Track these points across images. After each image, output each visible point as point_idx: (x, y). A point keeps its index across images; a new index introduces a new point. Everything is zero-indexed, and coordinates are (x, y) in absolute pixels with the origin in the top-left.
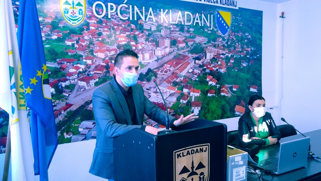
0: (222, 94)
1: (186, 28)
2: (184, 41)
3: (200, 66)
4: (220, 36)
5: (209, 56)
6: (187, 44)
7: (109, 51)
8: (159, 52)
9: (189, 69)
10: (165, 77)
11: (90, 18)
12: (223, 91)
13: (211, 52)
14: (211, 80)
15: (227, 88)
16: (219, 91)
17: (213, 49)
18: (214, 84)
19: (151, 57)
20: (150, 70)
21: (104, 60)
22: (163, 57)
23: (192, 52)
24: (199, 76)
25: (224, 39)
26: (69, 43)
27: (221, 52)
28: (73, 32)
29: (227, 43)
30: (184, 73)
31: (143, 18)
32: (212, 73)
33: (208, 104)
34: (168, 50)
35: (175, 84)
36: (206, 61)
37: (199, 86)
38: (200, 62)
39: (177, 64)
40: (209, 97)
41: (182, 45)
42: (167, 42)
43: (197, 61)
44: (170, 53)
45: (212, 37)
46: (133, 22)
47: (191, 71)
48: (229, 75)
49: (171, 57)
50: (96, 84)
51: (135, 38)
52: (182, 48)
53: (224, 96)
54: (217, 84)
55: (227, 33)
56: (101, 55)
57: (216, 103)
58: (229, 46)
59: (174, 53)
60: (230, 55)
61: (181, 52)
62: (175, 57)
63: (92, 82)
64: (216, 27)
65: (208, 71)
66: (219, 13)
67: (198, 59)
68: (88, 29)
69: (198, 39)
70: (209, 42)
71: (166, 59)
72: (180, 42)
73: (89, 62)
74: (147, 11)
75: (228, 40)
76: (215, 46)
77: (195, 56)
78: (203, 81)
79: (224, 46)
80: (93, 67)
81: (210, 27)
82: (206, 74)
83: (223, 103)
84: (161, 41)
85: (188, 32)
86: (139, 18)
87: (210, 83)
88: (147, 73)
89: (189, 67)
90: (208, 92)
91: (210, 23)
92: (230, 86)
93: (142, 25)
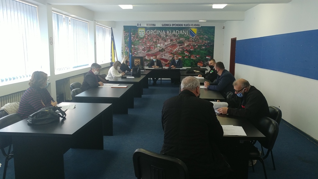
2: (175, 40)
3: (182, 48)
4: (191, 38)
5: (186, 45)
7: (151, 43)
8: (166, 43)
9: (177, 49)
10: (168, 51)
11: (146, 35)
12: (192, 57)
13: (186, 43)
15: (194, 56)
16: (190, 57)
17: (187, 42)
18: (188, 54)
19: (163, 45)
20: (162, 49)
21: (149, 46)
22: (167, 45)
24: (181, 51)
25: (193, 38)
26: (140, 41)
27: (191, 43)
28: (141, 38)
29: (194, 40)
30: (175, 50)
31: (161, 34)
32: (187, 50)
34: (169, 43)
35: (172, 53)
36: (184, 46)
37: (181, 55)
38: (182, 47)
39: (172, 47)
40: (185, 59)
41: (174, 41)
42: (169, 40)
43: (180, 46)
44: (170, 44)
45: (187, 38)
47: (178, 49)
48: (195, 51)
49: (170, 45)
50: (147, 52)
51: (158, 40)
53: (192, 59)
55: (195, 36)
56: (148, 44)
57: (188, 61)
59: (172, 44)
60: (196, 44)
61: (174, 43)
64: (189, 35)
66: (191, 29)
67: (181, 45)
68: (145, 38)
69: (181, 39)
70: (186, 40)
71: (168, 45)
73: (145, 46)
74: (162, 31)
76: (188, 41)
77: (179, 44)
78: (182, 53)
80: (146, 47)
81: (187, 35)
82: (184, 51)
83: (192, 61)
84: (167, 40)
85: (177, 37)
87: (186, 54)
90: (185, 57)
91: (187, 33)
92: (195, 55)
93: (161, 36)
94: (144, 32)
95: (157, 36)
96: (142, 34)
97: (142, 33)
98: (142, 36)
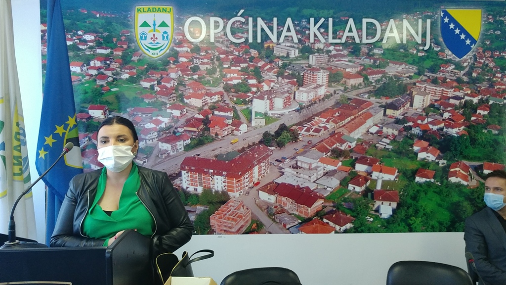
0: (453, 180)
1: (365, 50)
2: (359, 74)
3: (398, 121)
4: (449, 62)
5: (420, 102)
6: (366, 78)
7: (210, 95)
8: (304, 96)
9: (371, 125)
10: (315, 141)
11: (180, 44)
12: (455, 174)
13: (424, 94)
14: (424, 150)
15: (466, 168)
16: (446, 172)
17: (430, 87)
18: (431, 158)
19: (286, 105)
20: (283, 128)
21: (200, 110)
22: (312, 103)
23: (378, 93)
24: (394, 140)
25: (459, 67)
26: (146, 85)
27: (451, 93)
28: (152, 67)
29: (469, 74)
30: (358, 134)
31: (274, 38)
32: (426, 135)
33: (414, 198)
34: (322, 92)
35: (338, 154)
36: (411, 112)
37: (395, 160)
38: (398, 114)
39: (342, 117)
40: (420, 185)
41: (353, 82)
42: (322, 77)
43: (389, 112)
44: (327, 97)
45: (428, 63)
46: (254, 46)
47: (374, 130)
48: (473, 141)
49: (330, 103)
50: (187, 148)
51: (257, 74)
52: (354, 88)
53: (458, 185)
54: (439, 158)
55: (470, 54)
56: (197, 103)
57: (437, 198)
58: (473, 82)
59: (337, 97)
60: (475, 100)
61: (352, 95)
62: (337, 103)
63: (181, 145)
64: (438, 44)
65: (416, 131)
66: (446, 14)
67: (394, 107)
68: (176, 61)
69: (393, 70)
70: (419, 73)
71: (318, 108)
72: (350, 76)
73: (177, 113)
74: (281, 24)
75: (472, 68)
76: (435, 82)
77: (384, 101)
78: (402, 150)
79: (459, 81)
80: (183, 121)
81: (424, 44)
82: (412, 137)
83: (456, 198)
84: (308, 76)
85: (369, 56)
86: (266, 37)
87: (422, 155)
88: (278, 133)
89: (369, 122)
90: (415, 173)
91: (424, 35)
92: (476, 163)
93: (270, 50)
94: (169, 30)
95: (247, 53)
96: (154, 38)
97: (159, 35)
98: (155, 55)
